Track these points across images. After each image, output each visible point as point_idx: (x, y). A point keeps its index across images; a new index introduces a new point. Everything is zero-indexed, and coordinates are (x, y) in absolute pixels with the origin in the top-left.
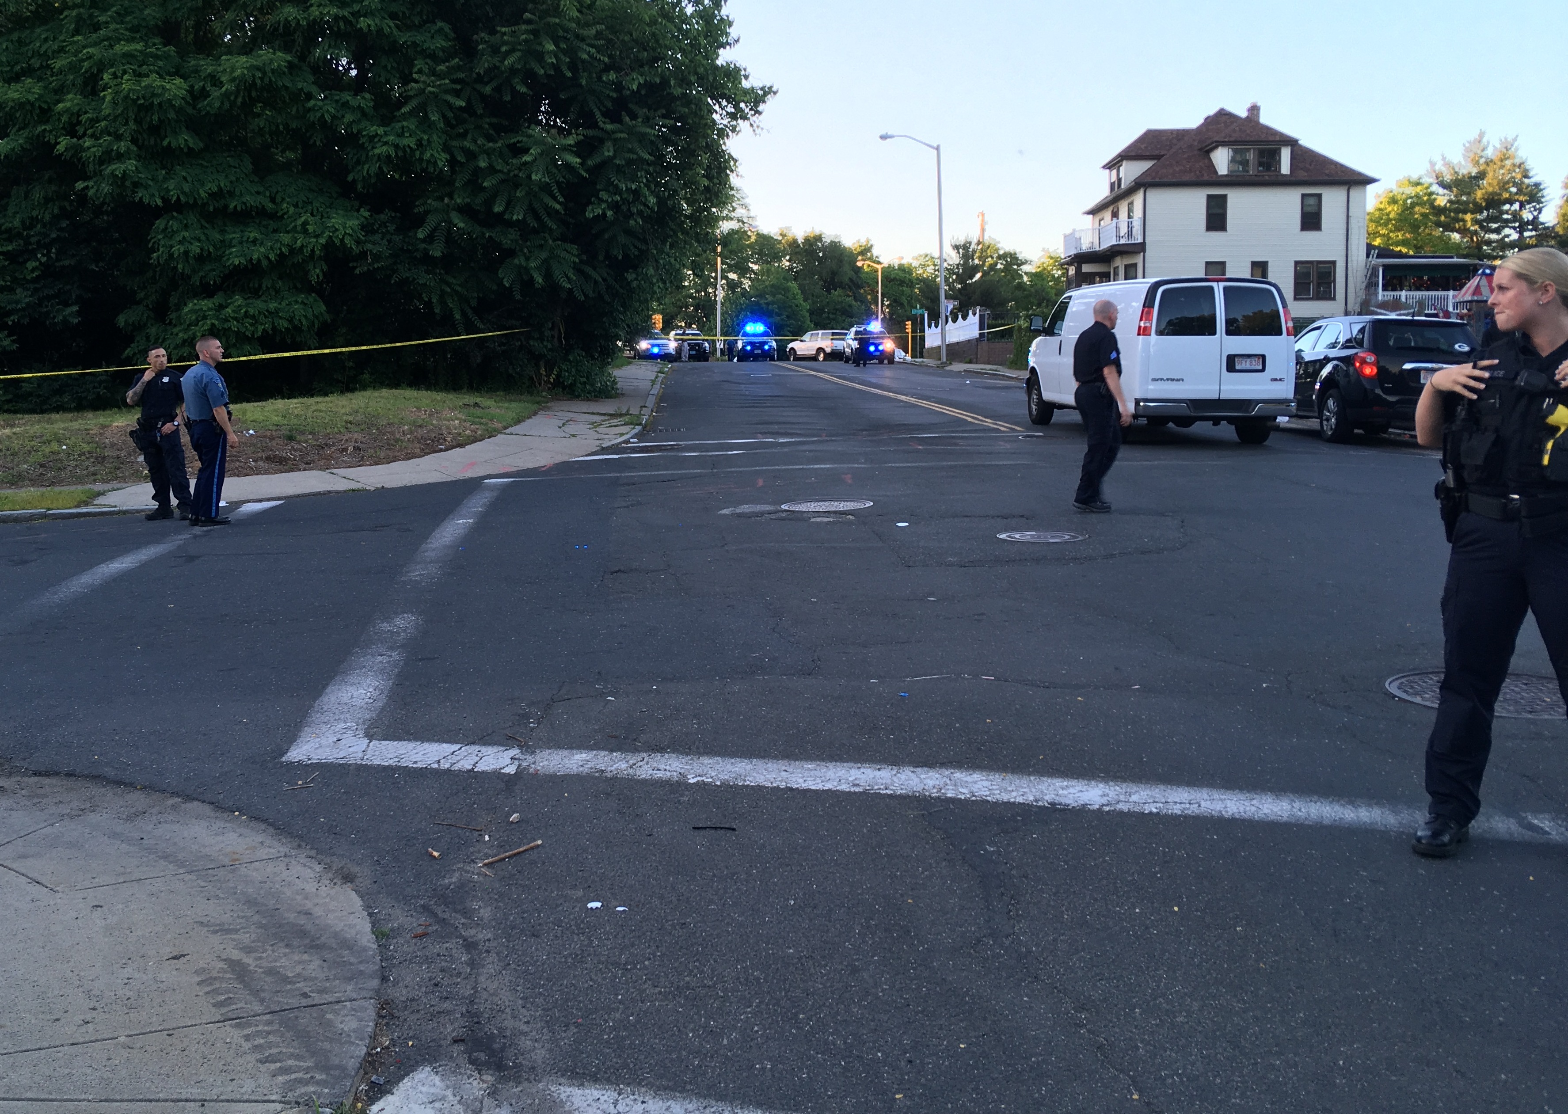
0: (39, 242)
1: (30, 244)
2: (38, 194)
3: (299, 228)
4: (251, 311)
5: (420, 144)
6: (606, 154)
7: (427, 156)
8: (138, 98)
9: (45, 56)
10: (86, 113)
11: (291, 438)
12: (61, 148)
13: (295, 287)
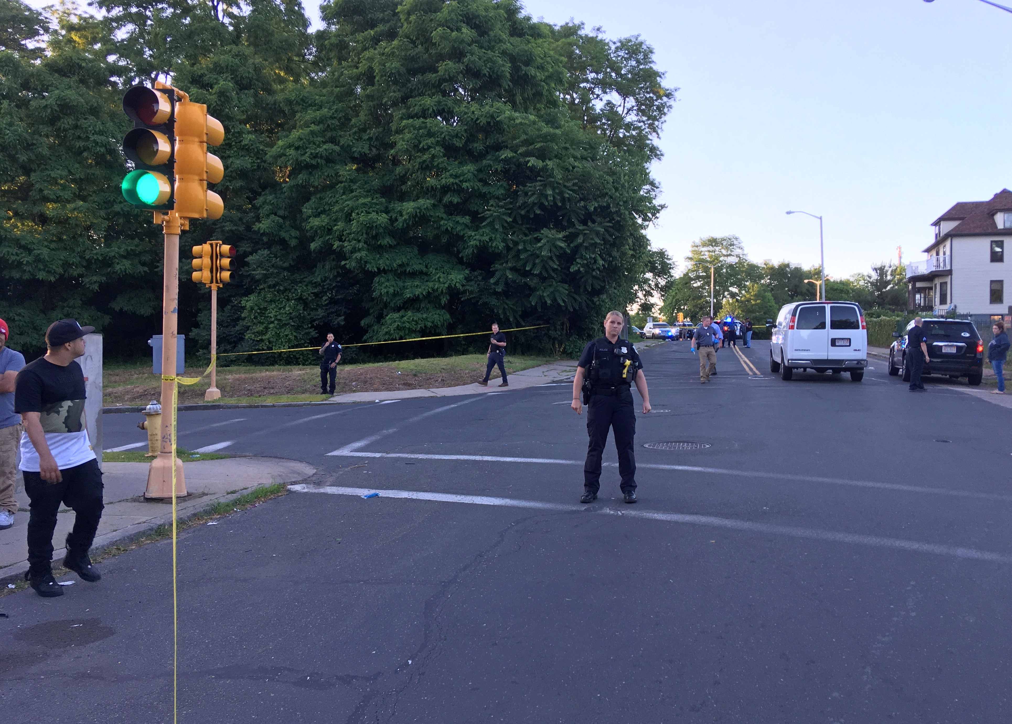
0: (328, 288)
1: (324, 288)
2: (327, 267)
3: (437, 280)
4: (415, 318)
5: (491, 239)
6: (579, 241)
7: (494, 245)
8: (367, 224)
9: (330, 205)
10: (346, 230)
11: (415, 375)
12: (335, 247)
13: (436, 307)
